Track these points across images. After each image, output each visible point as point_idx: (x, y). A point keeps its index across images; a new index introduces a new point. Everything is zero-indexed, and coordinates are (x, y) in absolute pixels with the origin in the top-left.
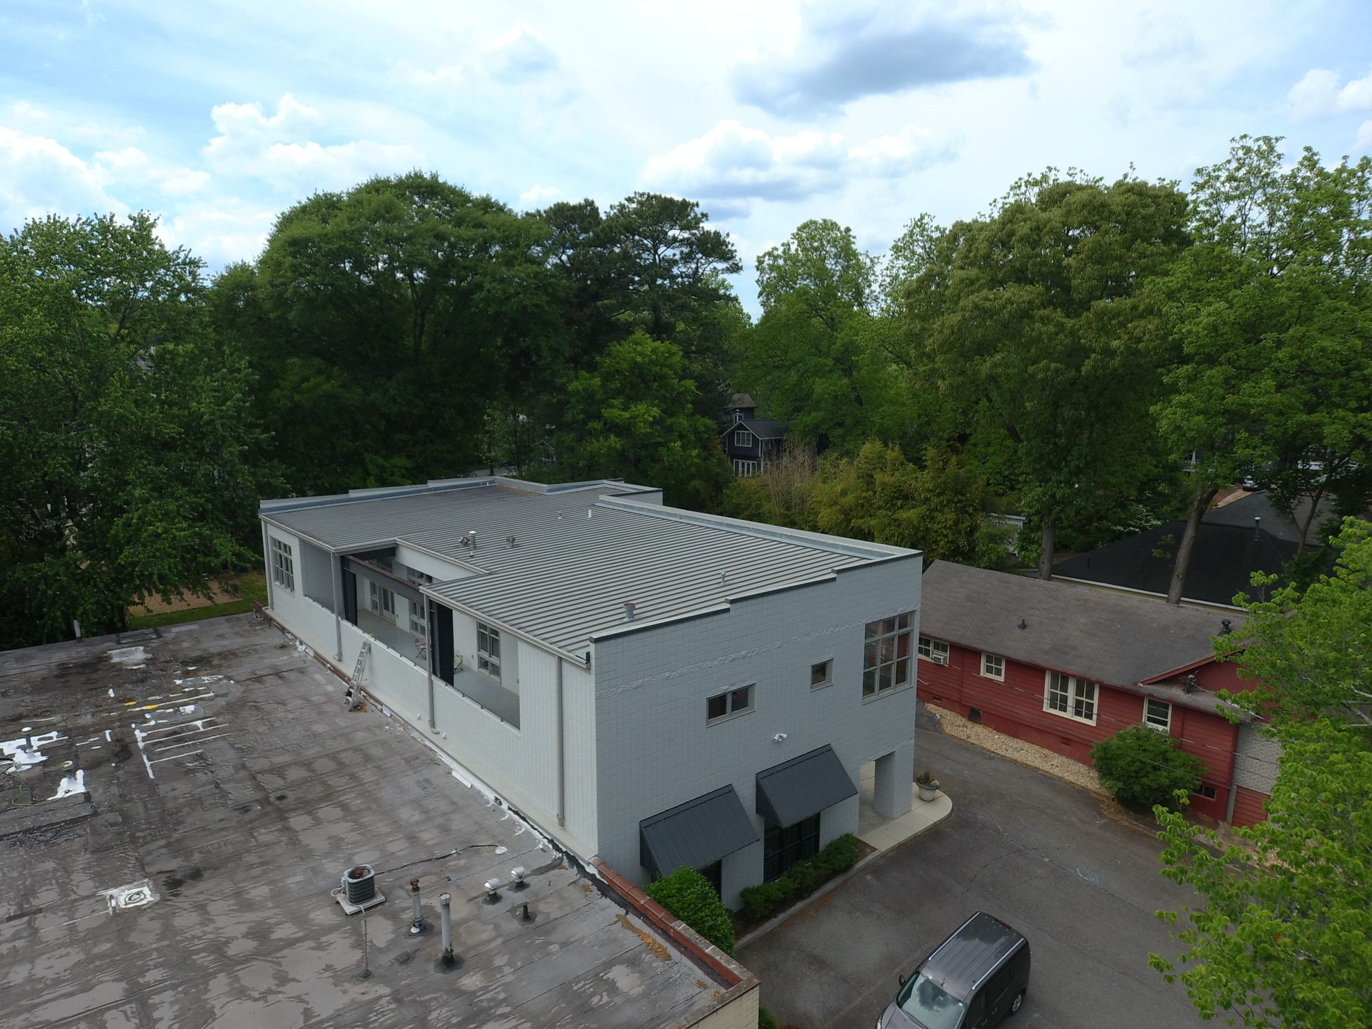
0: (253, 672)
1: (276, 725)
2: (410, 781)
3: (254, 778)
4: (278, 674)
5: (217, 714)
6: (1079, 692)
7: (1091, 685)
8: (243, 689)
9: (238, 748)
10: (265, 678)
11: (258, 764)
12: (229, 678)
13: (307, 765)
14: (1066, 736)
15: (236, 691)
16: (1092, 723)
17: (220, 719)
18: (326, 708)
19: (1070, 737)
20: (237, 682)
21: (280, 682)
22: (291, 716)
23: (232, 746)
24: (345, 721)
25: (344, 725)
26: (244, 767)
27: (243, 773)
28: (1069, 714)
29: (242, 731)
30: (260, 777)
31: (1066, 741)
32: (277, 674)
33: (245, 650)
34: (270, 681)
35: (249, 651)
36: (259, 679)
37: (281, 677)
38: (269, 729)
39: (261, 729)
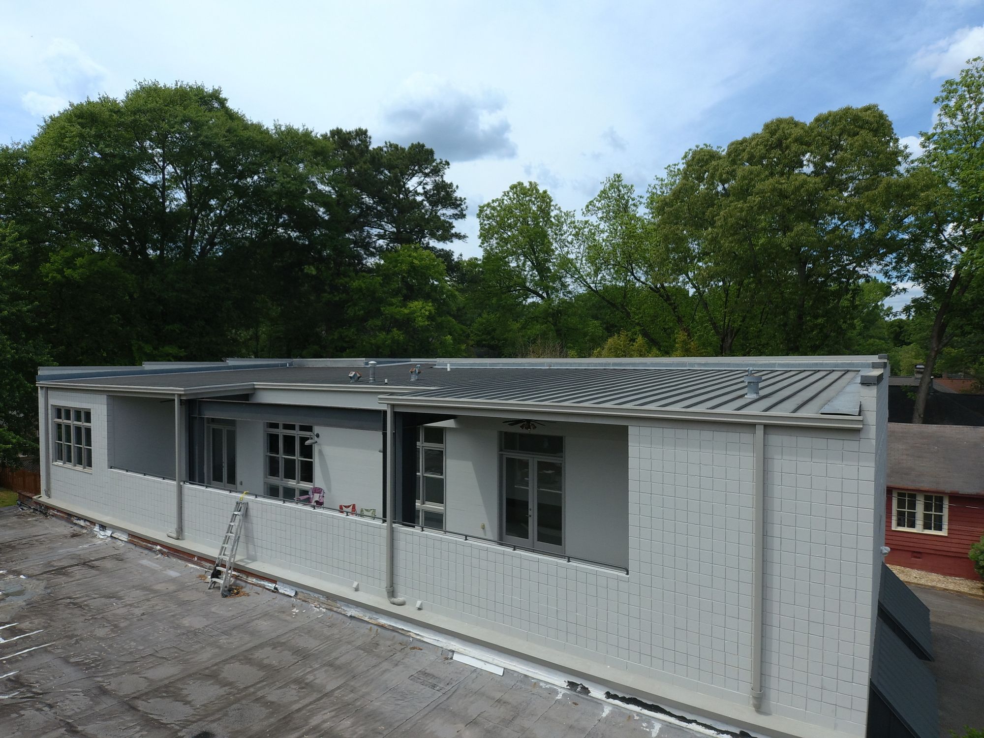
0: (49, 564)
1: (122, 625)
2: (397, 677)
3: (134, 708)
4: (86, 564)
5: (20, 618)
6: (927, 507)
7: (940, 500)
8: (43, 584)
9: (77, 664)
10: (70, 570)
11: (128, 685)
12: (18, 573)
13: (212, 675)
14: (917, 550)
15: (36, 589)
16: (944, 533)
17: (25, 625)
18: (185, 596)
19: (921, 550)
20: (29, 576)
21: (94, 572)
22: (137, 612)
23: (66, 660)
24: (226, 608)
25: (230, 614)
26: (103, 691)
27: (107, 703)
28: (919, 529)
29: (71, 637)
30: (141, 705)
31: (917, 554)
32: (84, 564)
33: (24, 541)
34: (79, 573)
35: (30, 543)
36: (61, 571)
37: (93, 567)
38: (112, 630)
39: (101, 632)
